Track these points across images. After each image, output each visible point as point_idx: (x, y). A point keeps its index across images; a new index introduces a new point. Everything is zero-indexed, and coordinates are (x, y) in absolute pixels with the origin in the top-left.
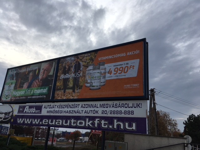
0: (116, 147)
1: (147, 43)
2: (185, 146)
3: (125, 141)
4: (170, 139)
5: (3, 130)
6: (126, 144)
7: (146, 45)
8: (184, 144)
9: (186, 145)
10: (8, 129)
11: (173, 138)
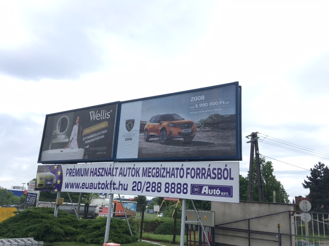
0: (200, 218)
1: (240, 87)
2: (290, 215)
3: (212, 210)
4: (272, 206)
5: (29, 199)
6: (213, 213)
7: (239, 89)
8: (290, 212)
9: (291, 213)
10: (36, 197)
11: (276, 204)
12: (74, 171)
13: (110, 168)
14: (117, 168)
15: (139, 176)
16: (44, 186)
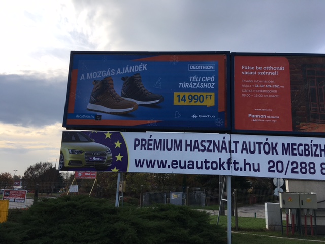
0: (302, 201)
12: (152, 142)
13: (224, 142)
14: (236, 143)
15: (277, 154)
16: (84, 164)
